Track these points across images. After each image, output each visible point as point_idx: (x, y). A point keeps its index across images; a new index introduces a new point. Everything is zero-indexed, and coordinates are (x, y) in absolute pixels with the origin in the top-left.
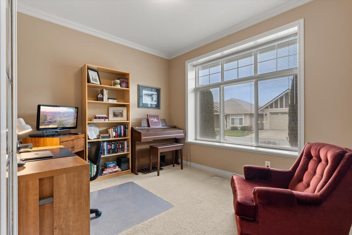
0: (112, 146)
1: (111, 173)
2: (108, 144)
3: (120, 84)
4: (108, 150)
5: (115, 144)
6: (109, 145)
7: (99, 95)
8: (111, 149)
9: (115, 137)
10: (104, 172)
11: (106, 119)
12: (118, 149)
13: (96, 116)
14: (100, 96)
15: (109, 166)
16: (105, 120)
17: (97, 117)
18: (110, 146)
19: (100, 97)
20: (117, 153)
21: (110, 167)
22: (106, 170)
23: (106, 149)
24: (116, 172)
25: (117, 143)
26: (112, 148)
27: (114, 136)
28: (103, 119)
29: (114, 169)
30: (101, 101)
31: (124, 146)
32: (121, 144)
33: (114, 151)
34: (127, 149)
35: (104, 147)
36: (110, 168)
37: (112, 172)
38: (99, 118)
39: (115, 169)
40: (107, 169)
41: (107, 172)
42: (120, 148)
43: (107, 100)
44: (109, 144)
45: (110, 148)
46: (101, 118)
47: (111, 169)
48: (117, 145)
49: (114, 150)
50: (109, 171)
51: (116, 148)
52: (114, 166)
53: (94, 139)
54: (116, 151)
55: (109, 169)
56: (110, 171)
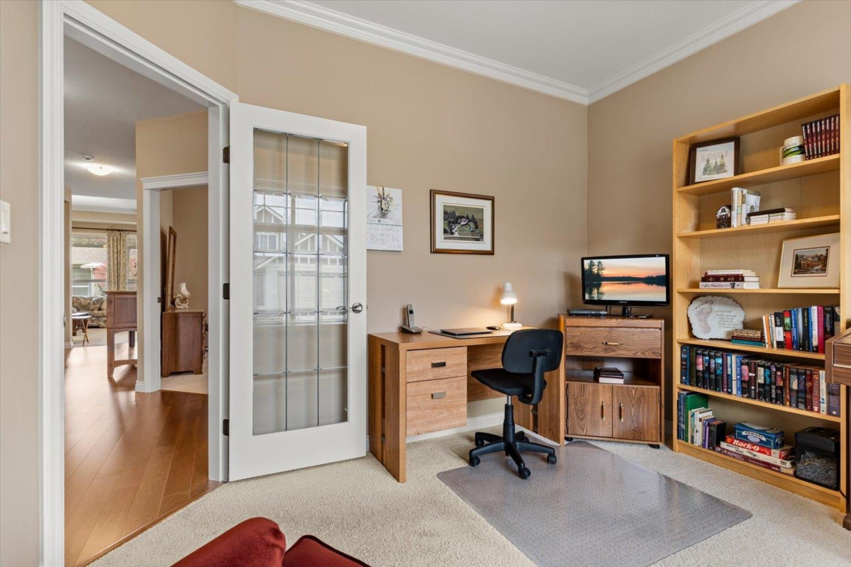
0: (756, 372)
1: (746, 459)
2: (742, 364)
3: (801, 149)
4: (742, 382)
5: (769, 368)
6: (745, 368)
7: (720, 211)
8: (752, 381)
9: (780, 344)
10: (723, 445)
11: (737, 283)
12: (781, 388)
13: (709, 274)
14: (724, 213)
15: (744, 433)
16: (733, 287)
17: (709, 277)
18: (750, 371)
19: (721, 216)
20: (776, 403)
21: (745, 440)
22: (731, 443)
23: (734, 377)
24: (768, 466)
25: (778, 369)
26: (756, 378)
27: (778, 343)
28: (728, 283)
29: (759, 451)
30: (726, 227)
31: (811, 388)
32: (798, 374)
33: (764, 394)
34: (829, 403)
35: (729, 369)
36: (748, 443)
37: (751, 459)
38: (717, 278)
39: (765, 453)
40: (736, 442)
41: (733, 449)
42: (791, 390)
43: (744, 221)
44: (747, 364)
45: (750, 377)
46: (722, 279)
47: (749, 446)
48: (776, 373)
49: (767, 388)
50: (740, 449)
51: (775, 383)
52: (761, 441)
53: (711, 339)
54: (774, 396)
55: (742, 444)
56: (746, 453)
